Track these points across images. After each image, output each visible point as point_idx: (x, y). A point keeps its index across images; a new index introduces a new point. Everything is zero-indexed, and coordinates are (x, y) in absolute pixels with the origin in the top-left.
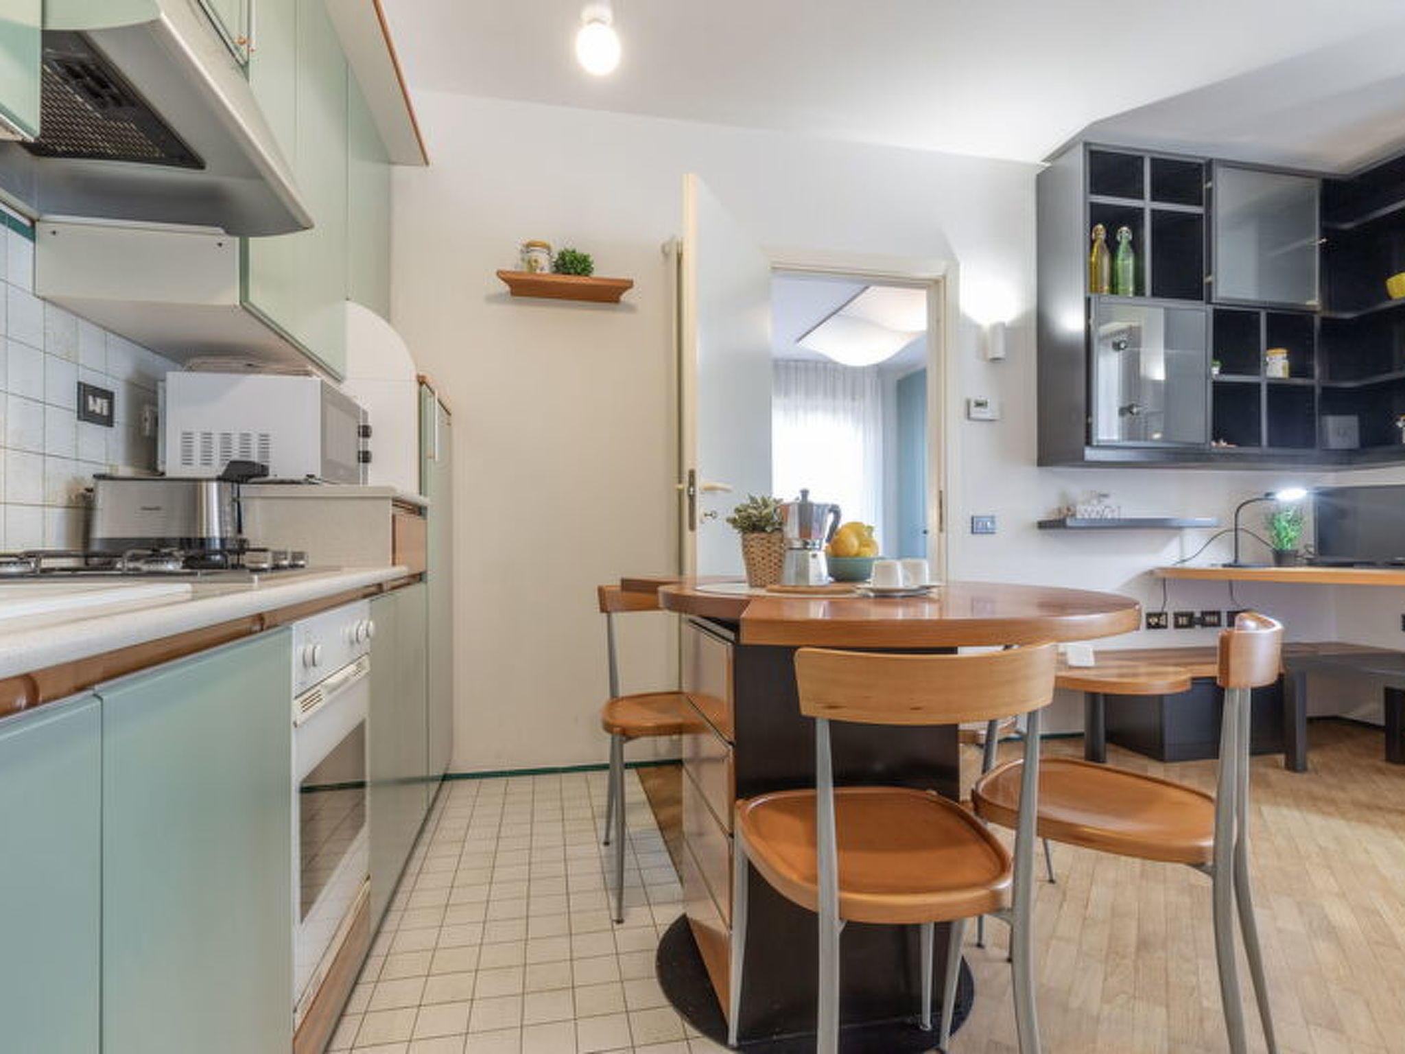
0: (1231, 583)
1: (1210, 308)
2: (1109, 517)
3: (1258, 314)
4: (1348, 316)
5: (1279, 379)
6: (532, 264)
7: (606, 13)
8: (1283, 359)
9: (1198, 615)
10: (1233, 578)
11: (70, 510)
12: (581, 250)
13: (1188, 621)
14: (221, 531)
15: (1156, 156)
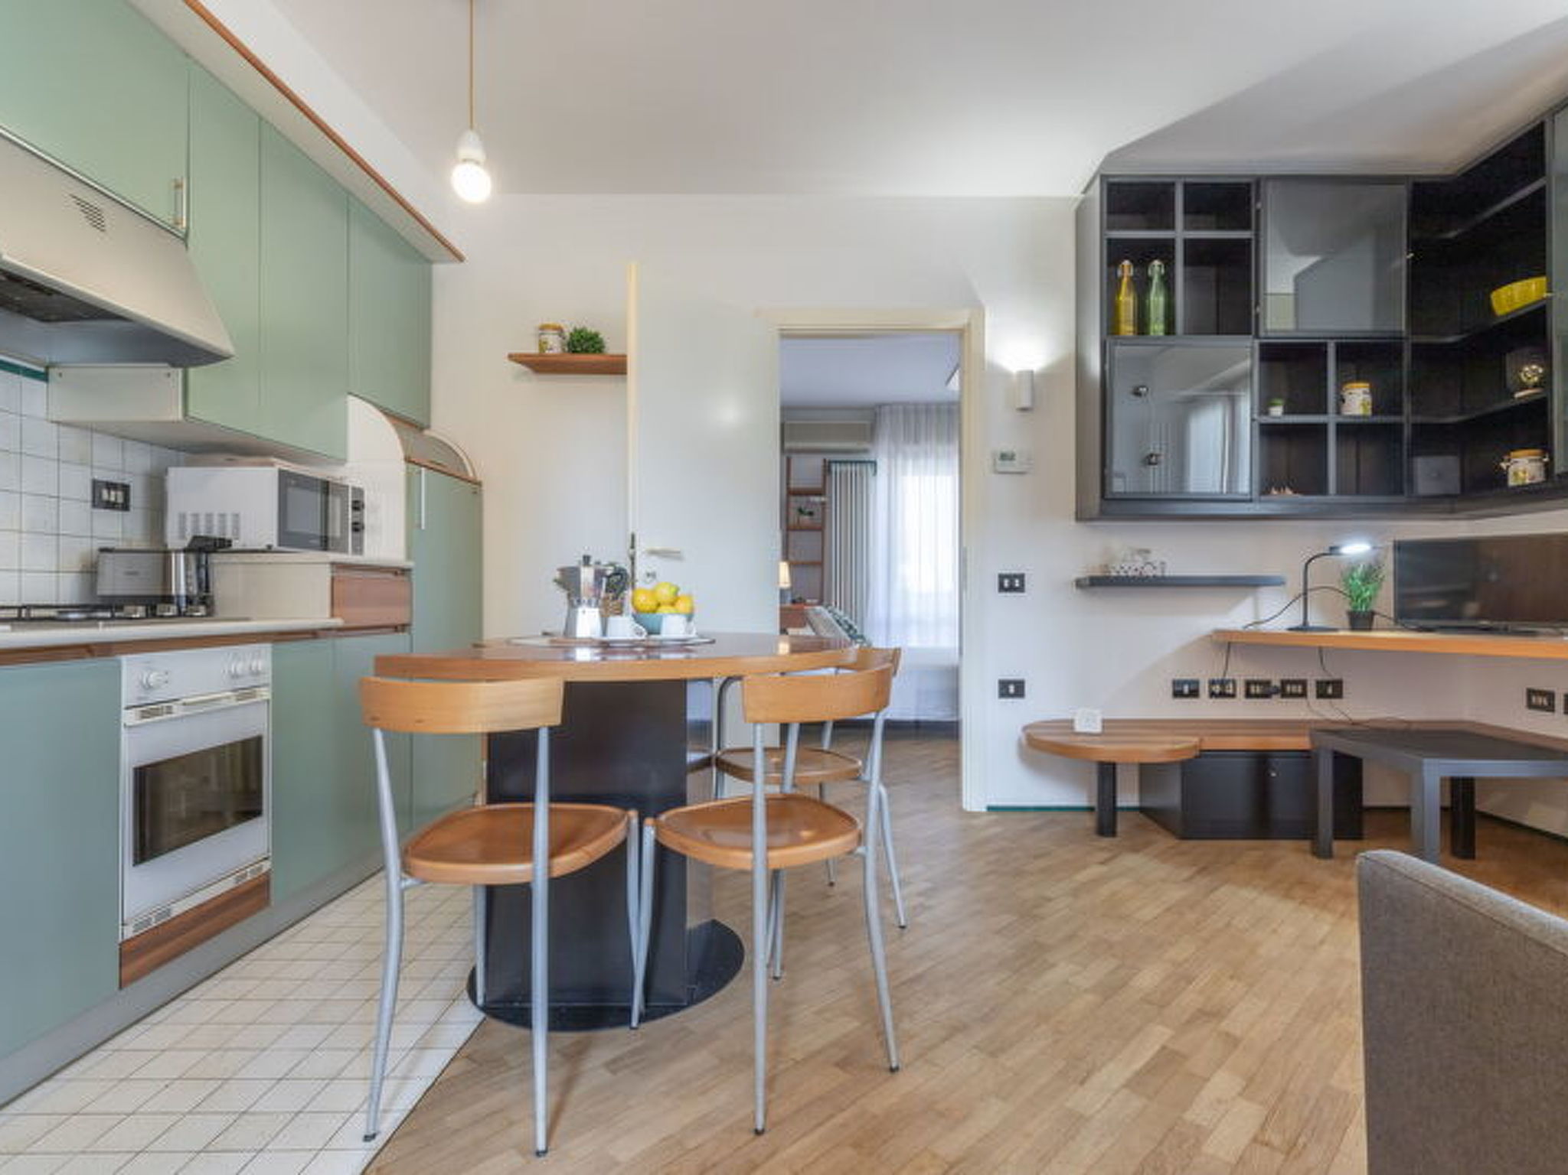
0: (1320, 649)
1: (1257, 342)
2: (1151, 574)
3: (1325, 345)
4: (1451, 339)
5: (1359, 417)
6: (542, 345)
7: (478, 154)
8: (1365, 393)
9: (1276, 683)
10: (1323, 645)
11: (85, 575)
12: (591, 329)
13: (1261, 690)
14: (187, 590)
15: (1189, 180)
